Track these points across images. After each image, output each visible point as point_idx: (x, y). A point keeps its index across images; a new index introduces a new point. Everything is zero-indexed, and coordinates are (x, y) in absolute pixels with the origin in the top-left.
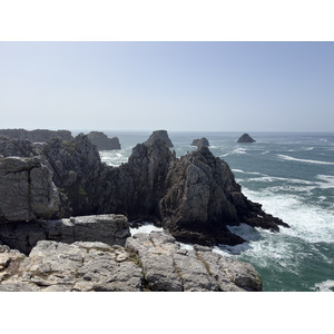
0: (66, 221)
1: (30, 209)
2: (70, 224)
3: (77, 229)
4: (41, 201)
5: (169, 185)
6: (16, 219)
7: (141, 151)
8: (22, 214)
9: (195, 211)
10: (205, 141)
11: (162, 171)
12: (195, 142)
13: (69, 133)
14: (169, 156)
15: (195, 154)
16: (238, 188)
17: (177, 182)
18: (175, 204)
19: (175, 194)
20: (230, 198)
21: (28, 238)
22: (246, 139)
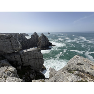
0: (25, 51)
1: (13, 49)
2: (26, 52)
3: (28, 53)
4: (16, 47)
5: (38, 41)
6: (10, 53)
7: (33, 36)
8: (11, 51)
9: (43, 45)
10: (43, 34)
11: (37, 39)
12: (41, 34)
13: (18, 33)
14: (38, 36)
15: (42, 36)
16: (49, 41)
17: (40, 41)
18: (40, 44)
19: (40, 43)
20: (48, 42)
21: (15, 57)
22: (49, 33)
